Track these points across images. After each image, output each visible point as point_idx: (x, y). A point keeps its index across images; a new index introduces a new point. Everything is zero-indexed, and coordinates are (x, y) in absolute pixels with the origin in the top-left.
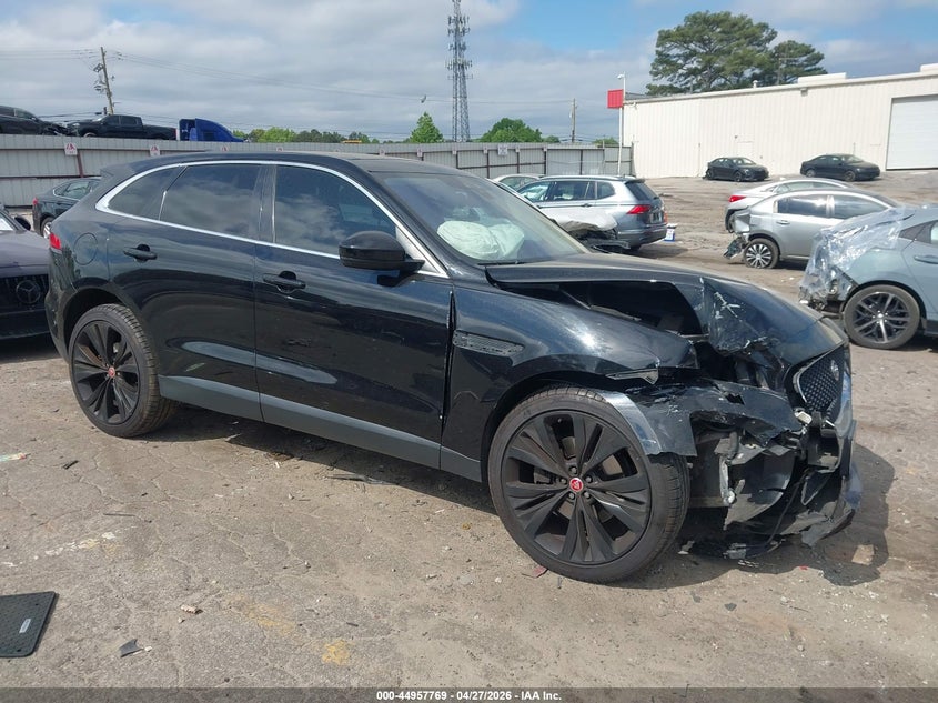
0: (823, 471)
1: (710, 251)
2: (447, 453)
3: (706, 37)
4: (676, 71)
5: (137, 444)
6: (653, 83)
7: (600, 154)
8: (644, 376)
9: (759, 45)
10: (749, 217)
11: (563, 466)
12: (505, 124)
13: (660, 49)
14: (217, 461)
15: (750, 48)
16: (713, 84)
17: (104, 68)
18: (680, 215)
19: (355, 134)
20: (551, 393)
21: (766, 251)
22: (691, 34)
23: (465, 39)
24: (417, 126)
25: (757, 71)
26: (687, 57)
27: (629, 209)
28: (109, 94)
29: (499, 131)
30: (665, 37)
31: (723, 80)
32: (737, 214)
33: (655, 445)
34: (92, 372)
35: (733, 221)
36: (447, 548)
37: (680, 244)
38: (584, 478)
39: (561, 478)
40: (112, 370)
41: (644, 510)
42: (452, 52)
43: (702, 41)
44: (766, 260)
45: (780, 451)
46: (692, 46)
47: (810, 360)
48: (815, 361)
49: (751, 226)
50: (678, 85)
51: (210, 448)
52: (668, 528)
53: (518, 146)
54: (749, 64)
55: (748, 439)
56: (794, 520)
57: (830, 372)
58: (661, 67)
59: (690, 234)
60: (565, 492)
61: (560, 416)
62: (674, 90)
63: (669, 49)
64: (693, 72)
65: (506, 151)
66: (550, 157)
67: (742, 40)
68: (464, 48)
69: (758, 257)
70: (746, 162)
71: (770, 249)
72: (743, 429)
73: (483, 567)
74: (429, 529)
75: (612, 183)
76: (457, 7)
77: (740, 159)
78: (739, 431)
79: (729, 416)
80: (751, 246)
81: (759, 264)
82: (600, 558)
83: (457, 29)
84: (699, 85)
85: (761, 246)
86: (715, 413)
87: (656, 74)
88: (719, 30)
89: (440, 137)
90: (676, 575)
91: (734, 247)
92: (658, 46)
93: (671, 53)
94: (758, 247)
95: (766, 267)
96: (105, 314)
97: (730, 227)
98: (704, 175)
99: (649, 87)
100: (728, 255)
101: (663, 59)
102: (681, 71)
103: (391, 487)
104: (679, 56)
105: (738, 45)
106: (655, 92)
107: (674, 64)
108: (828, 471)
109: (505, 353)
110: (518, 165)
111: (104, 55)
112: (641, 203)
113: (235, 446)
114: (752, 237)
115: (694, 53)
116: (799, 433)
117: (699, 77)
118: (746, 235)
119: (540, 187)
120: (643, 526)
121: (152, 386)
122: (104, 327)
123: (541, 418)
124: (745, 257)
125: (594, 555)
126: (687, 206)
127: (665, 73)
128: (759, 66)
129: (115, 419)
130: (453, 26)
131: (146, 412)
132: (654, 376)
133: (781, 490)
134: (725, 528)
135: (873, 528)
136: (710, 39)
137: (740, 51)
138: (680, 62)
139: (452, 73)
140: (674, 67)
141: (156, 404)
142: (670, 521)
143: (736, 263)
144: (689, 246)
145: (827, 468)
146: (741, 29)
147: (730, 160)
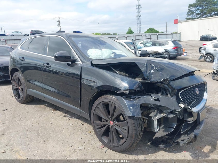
0: (188, 123)
1: (196, 58)
2: (82, 112)
3: (201, 5)
4: (193, 14)
5: (24, 105)
6: (188, 17)
7: (172, 35)
8: (125, 92)
9: (216, 6)
10: (205, 49)
11: (108, 117)
12: (150, 29)
13: (189, 9)
14: (39, 110)
15: (214, 7)
16: (203, 17)
17: (59, 21)
18: (190, 50)
19: (114, 33)
20: (104, 96)
21: (210, 58)
22: (197, 4)
23: (140, 10)
24: (128, 31)
25: (216, 13)
26: (196, 10)
27: (173, 47)
28: (60, 27)
29: (148, 31)
30: (190, 6)
31: (206, 16)
32: (202, 48)
33: (129, 113)
34: (16, 88)
35: (201, 50)
36: (80, 138)
37: (188, 57)
38: (113, 121)
39: (108, 121)
40: (19, 87)
41: (127, 132)
42: (138, 13)
43: (200, 6)
44: (210, 60)
45: (171, 116)
46: (198, 7)
47: (186, 88)
48: (188, 88)
49: (206, 51)
50: (194, 18)
51: (41, 107)
52: (133, 138)
53: (151, 34)
54: (213, 11)
55: (161, 112)
56: (180, 137)
57: (195, 92)
58: (189, 13)
59: (191, 54)
60: (109, 125)
61: (106, 103)
62: (193, 19)
63: (192, 8)
64: (198, 14)
65: (148, 35)
66: (159, 36)
67: (212, 5)
68: (140, 12)
69: (208, 59)
70: (211, 36)
71: (211, 57)
72: (160, 109)
73: (88, 144)
74: (79, 132)
75: (168, 41)
76: (139, 2)
77: (209, 35)
78: (158, 109)
79: (154, 105)
80: (206, 56)
81: (208, 61)
82: (116, 145)
83: (138, 8)
84: (200, 17)
85: (209, 56)
86: (149, 104)
87: (188, 15)
88: (205, 3)
89: (133, 33)
90: (143, 151)
91: (201, 57)
92: (189, 8)
93: (192, 9)
94: (208, 57)
95: (210, 62)
96: (17, 74)
97: (200, 52)
98: (200, 39)
99: (186, 18)
100: (199, 59)
101: (190, 11)
102: (195, 14)
103: (76, 119)
104: (194, 10)
105: (210, 6)
106: (188, 19)
107: (193, 12)
108: (190, 123)
109: (92, 85)
110: (151, 38)
111: (59, 18)
112: (175, 46)
113: (46, 107)
114: (206, 54)
115: (198, 9)
116: (178, 111)
117: (200, 15)
118: (205, 54)
119: (150, 43)
120: (127, 137)
121: (26, 91)
122: (17, 77)
123: (101, 104)
124: (204, 59)
125: (115, 144)
126: (193, 47)
127: (190, 14)
128: (216, 11)
129: (20, 99)
130: (137, 7)
131: (25, 98)
132: (128, 92)
133: (174, 128)
134: (154, 139)
135: (214, 139)
136: (203, 5)
137: (211, 8)
138: (195, 12)
139: (137, 18)
140: (193, 13)
141: (27, 96)
142: (134, 136)
143: (202, 61)
144: (190, 57)
145: (190, 122)
146: (211, 2)
147: (207, 35)
